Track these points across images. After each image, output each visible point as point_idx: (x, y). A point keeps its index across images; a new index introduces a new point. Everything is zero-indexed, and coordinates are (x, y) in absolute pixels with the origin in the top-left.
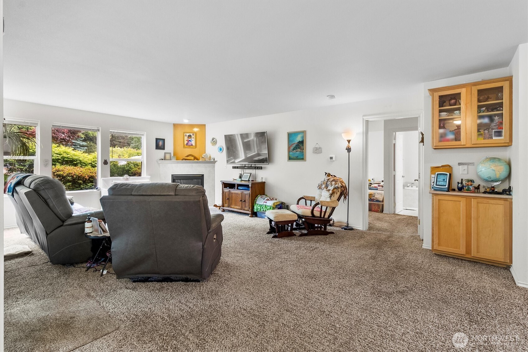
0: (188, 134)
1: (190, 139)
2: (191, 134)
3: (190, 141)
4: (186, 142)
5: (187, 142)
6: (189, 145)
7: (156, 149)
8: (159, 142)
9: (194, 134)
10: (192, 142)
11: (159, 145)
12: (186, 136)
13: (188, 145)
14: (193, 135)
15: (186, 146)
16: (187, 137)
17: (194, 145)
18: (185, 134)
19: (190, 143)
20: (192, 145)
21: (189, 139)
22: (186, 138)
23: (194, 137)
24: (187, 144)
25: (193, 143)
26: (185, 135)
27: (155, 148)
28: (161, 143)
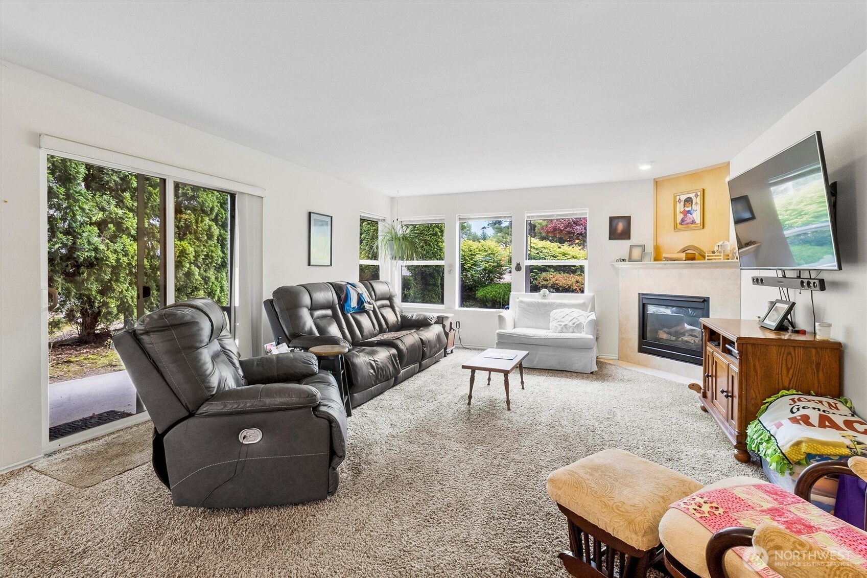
0: (683, 198)
1: (689, 209)
2: (692, 195)
3: (689, 212)
4: (680, 217)
5: (682, 216)
6: (687, 224)
7: (610, 238)
8: (617, 225)
9: (699, 194)
10: (694, 215)
11: (616, 229)
12: (680, 203)
13: (685, 223)
14: (696, 196)
15: (679, 226)
16: (682, 203)
17: (698, 220)
18: (678, 198)
19: (690, 219)
20: (693, 222)
21: (687, 209)
22: (680, 207)
23: (699, 203)
24: (683, 221)
25: (697, 216)
26: (677, 200)
27: (608, 239)
28: (620, 226)
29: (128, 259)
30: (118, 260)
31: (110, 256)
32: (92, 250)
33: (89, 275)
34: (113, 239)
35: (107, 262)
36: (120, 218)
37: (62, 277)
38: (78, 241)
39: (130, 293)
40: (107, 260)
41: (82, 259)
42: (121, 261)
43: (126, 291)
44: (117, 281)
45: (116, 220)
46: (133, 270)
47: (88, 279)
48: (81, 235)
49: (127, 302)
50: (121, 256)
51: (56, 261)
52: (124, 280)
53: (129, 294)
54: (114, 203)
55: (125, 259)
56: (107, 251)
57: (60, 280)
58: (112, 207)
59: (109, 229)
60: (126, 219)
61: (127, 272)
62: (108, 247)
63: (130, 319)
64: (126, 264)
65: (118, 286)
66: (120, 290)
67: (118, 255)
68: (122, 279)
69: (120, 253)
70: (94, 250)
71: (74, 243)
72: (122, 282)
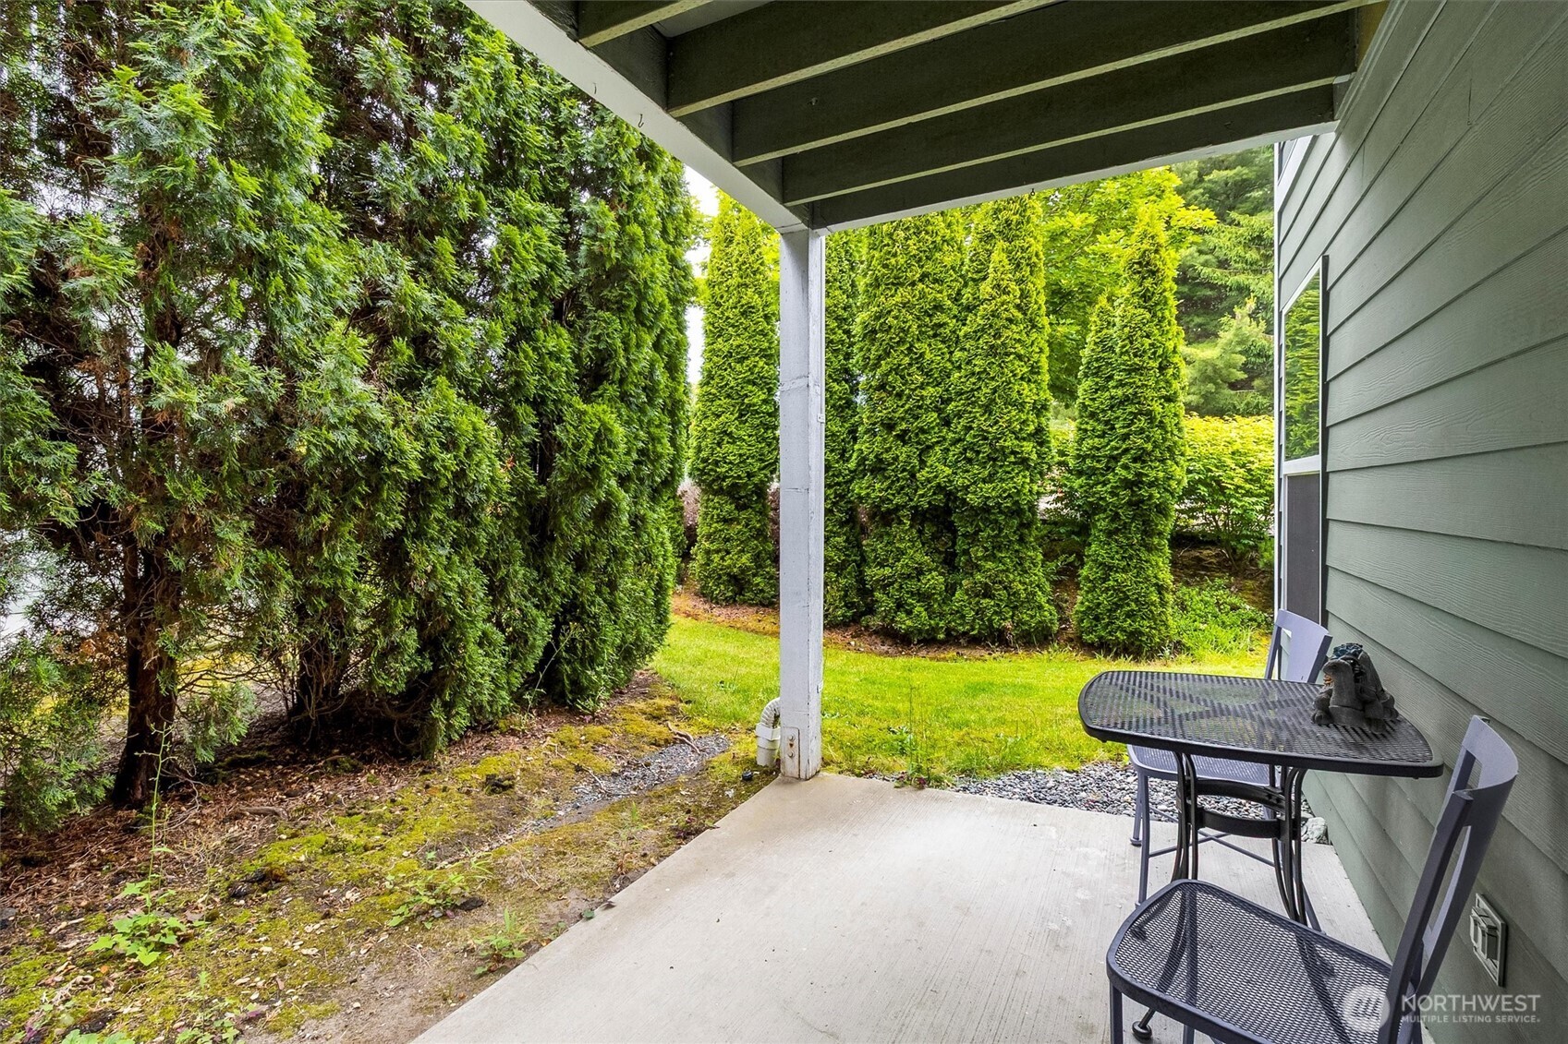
29: (456, 457)
30: (427, 461)
31: (407, 447)
32: (349, 423)
33: (339, 517)
34: (409, 384)
35: (395, 469)
36: (426, 318)
37: (244, 525)
38: (304, 386)
39: (456, 576)
40: (395, 462)
41: (318, 454)
42: (437, 465)
43: (447, 569)
44: (419, 535)
45: (414, 326)
46: (468, 497)
47: (332, 533)
48: (312, 367)
49: (450, 609)
50: (435, 449)
51: (226, 465)
52: (439, 531)
53: (453, 580)
54: (407, 264)
55: (448, 457)
56: (393, 427)
57: (236, 538)
58: (404, 278)
59: (396, 353)
60: (445, 324)
61: (451, 504)
62: (395, 414)
63: (458, 664)
64: (450, 476)
65: (424, 554)
66: (429, 569)
67: (427, 444)
68: (433, 531)
69: (431, 436)
70: (355, 425)
71: (291, 395)
72: (432, 539)
